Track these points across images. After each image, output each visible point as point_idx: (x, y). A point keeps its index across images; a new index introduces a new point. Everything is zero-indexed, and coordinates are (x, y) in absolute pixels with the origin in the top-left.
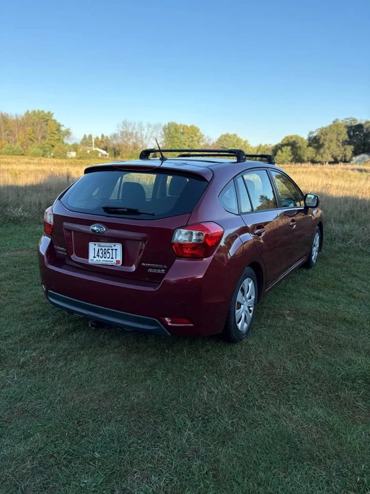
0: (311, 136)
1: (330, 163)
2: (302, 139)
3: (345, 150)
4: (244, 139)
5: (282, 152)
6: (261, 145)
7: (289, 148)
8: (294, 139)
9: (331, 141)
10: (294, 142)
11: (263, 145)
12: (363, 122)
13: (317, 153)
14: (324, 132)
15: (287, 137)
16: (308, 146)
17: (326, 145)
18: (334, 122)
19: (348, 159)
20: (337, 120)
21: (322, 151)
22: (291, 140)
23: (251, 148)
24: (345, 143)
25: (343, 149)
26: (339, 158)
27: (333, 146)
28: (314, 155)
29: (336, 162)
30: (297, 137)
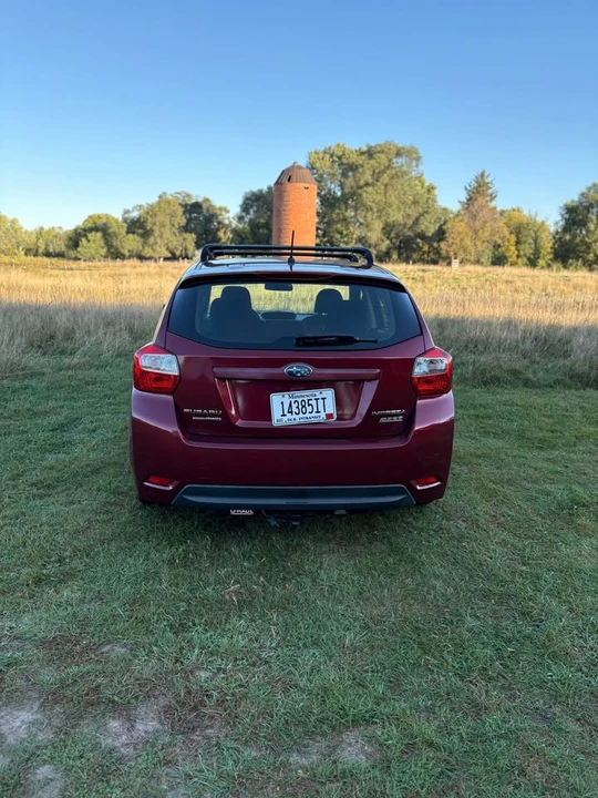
0: (126, 216)
1: (166, 259)
2: (116, 221)
3: (185, 239)
4: (10, 217)
5: (89, 241)
6: (42, 229)
7: (99, 234)
8: (104, 221)
9: (164, 226)
10: (105, 224)
11: (46, 228)
12: (200, 200)
13: (145, 243)
14: (152, 211)
15: (91, 217)
16: (127, 233)
17: (157, 233)
18: (160, 197)
19: (190, 255)
20: (165, 193)
21: (151, 240)
22: (100, 222)
23: (26, 232)
24: (186, 229)
25: (181, 238)
26: (178, 253)
27: (167, 233)
28: (141, 248)
29: (173, 258)
30: (107, 217)
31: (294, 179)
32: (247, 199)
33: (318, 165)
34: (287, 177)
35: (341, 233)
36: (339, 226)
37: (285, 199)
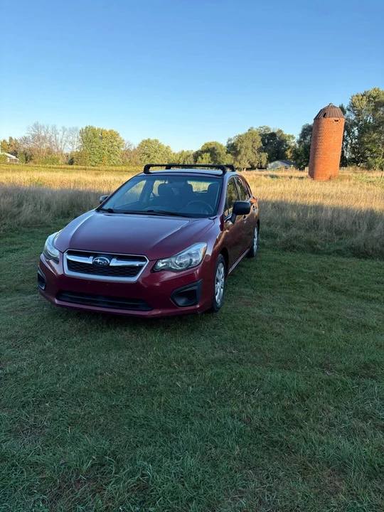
0: (230, 143)
1: (247, 169)
2: (221, 146)
3: (261, 156)
4: (166, 145)
5: (203, 158)
6: (183, 151)
7: (209, 154)
8: (212, 146)
9: (247, 148)
10: (214, 148)
11: (185, 151)
12: (276, 131)
13: (236, 160)
14: (240, 139)
15: (206, 144)
16: (227, 153)
17: (243, 153)
18: (249, 130)
19: (263, 166)
20: (252, 128)
21: (239, 157)
22: (210, 147)
23: (174, 154)
24: (260, 150)
25: (258, 156)
26: (256, 165)
27: (250, 153)
28: (233, 161)
29: (252, 168)
30: (216, 143)
31: (328, 115)
32: (304, 130)
33: (357, 104)
34: (323, 114)
35: (371, 151)
36: (369, 146)
37: (321, 129)
